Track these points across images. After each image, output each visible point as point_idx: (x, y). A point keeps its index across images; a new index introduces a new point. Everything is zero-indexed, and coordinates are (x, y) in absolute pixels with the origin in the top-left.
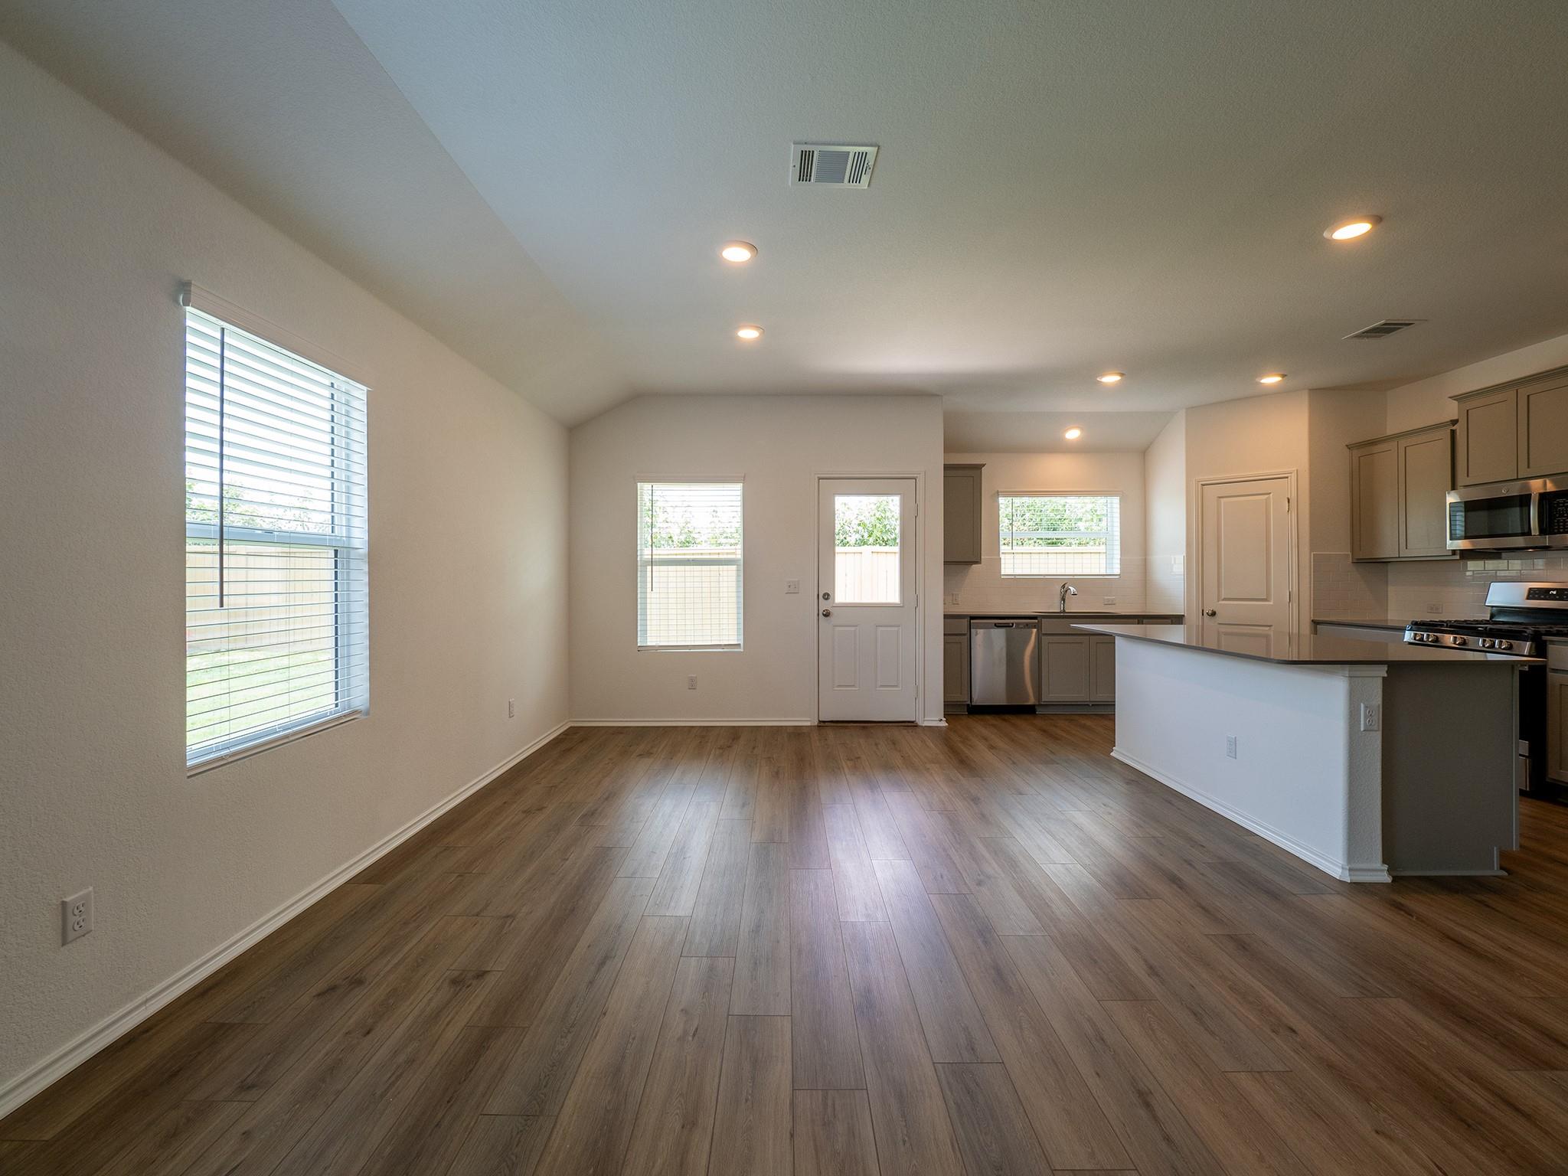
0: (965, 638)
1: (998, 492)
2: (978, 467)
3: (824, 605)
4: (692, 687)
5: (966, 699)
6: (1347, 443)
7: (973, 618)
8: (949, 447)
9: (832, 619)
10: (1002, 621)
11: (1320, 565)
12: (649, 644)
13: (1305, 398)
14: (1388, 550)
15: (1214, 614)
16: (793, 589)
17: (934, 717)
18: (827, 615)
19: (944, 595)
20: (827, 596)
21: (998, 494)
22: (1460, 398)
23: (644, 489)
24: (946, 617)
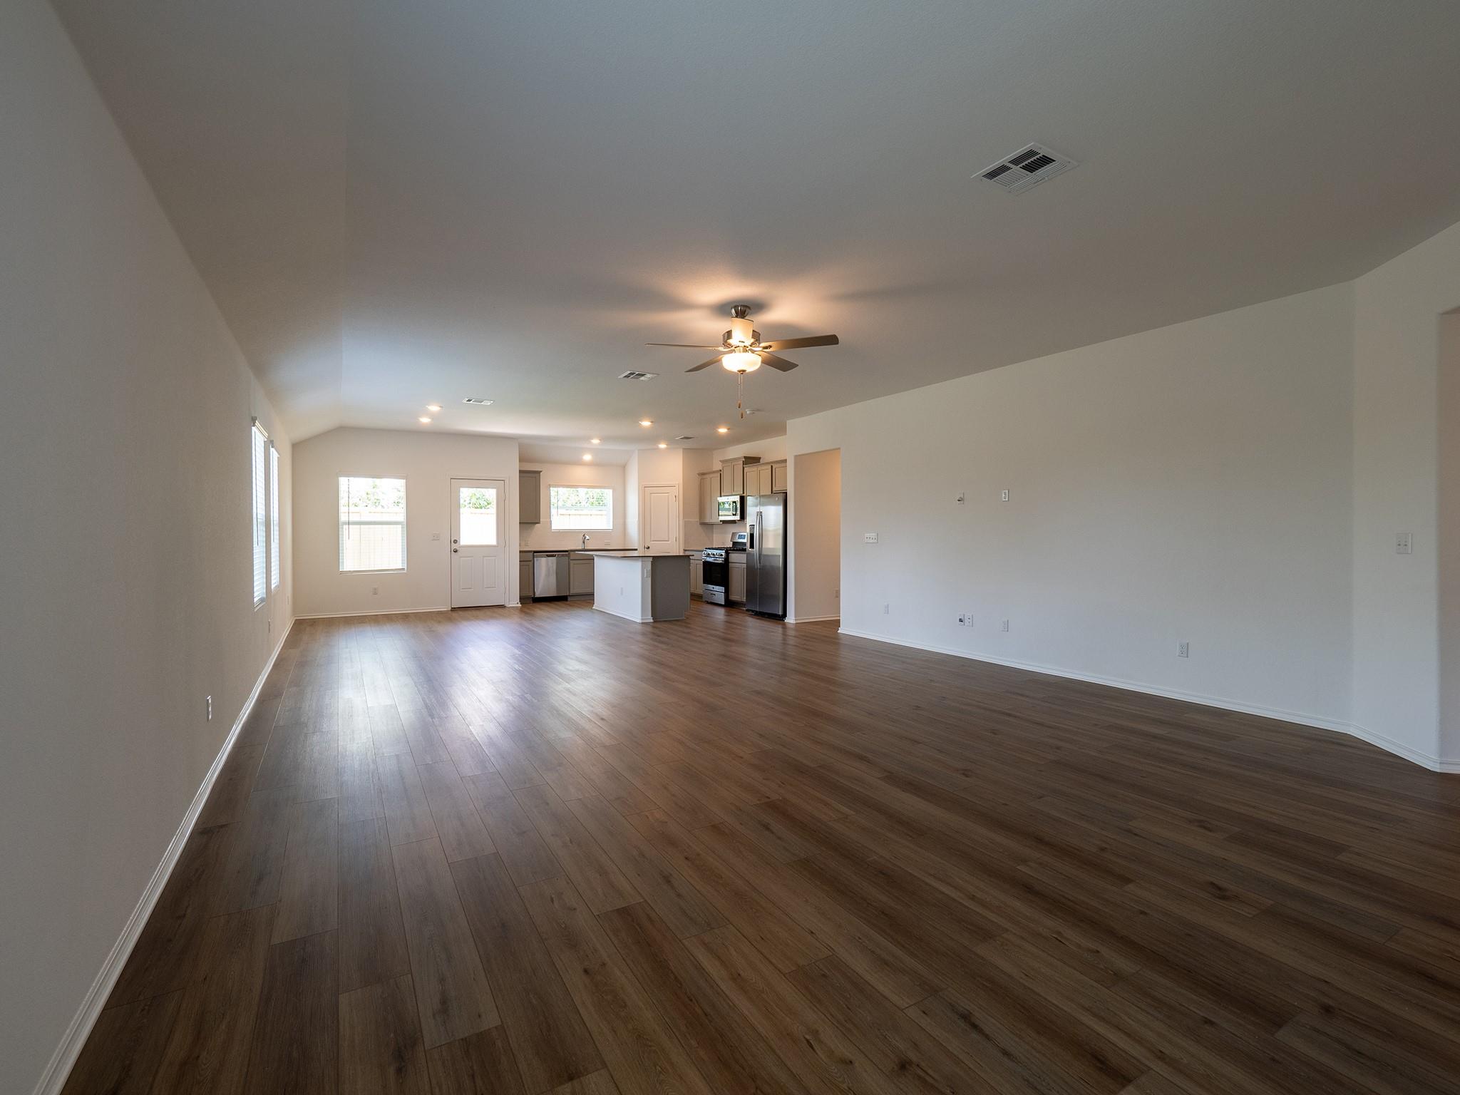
0: (531, 563)
1: (550, 485)
2: (539, 472)
3: (454, 546)
4: (375, 593)
5: (531, 594)
6: (698, 472)
7: (535, 552)
8: (522, 459)
9: (458, 553)
10: (550, 554)
11: (686, 524)
12: (345, 570)
13: (681, 450)
14: (707, 521)
15: (649, 548)
16: (436, 538)
17: (515, 602)
18: (456, 551)
19: (520, 540)
20: (455, 542)
21: (550, 486)
22: (723, 462)
23: (343, 481)
24: (520, 552)
